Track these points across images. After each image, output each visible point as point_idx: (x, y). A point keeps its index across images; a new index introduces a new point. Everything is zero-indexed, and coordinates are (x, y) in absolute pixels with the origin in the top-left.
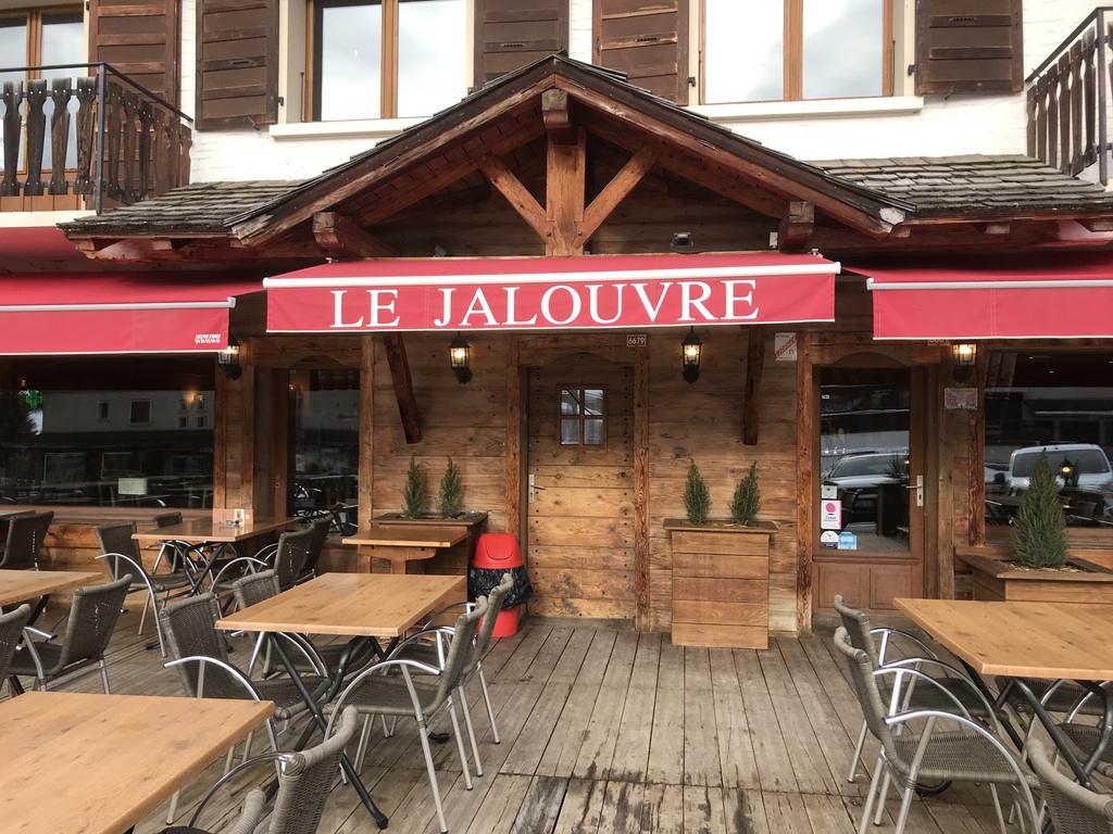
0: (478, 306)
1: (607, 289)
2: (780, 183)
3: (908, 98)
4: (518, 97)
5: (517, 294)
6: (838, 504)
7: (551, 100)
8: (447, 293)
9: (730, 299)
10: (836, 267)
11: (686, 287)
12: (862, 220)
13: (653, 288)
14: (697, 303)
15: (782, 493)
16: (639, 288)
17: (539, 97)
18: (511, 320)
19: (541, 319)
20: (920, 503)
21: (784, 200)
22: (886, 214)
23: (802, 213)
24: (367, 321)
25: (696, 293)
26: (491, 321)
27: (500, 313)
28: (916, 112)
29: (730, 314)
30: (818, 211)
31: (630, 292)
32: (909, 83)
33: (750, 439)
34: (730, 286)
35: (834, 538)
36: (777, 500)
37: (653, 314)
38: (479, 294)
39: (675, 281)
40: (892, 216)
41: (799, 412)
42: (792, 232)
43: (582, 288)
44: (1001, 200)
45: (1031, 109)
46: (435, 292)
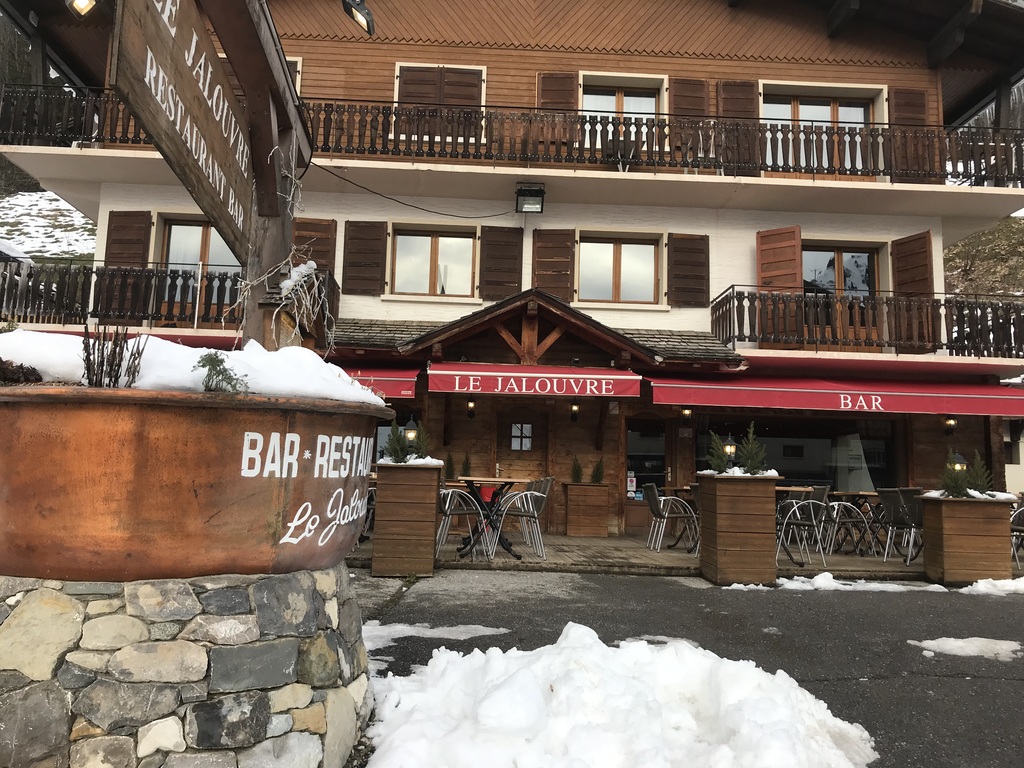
0: (512, 385)
1: (560, 381)
2: (618, 344)
3: (664, 305)
4: (518, 303)
5: (526, 381)
6: (634, 479)
7: (531, 305)
8: (500, 379)
9: (604, 387)
10: (640, 377)
11: (588, 381)
12: (648, 359)
13: (577, 381)
14: (593, 388)
15: (612, 472)
16: (572, 381)
17: (526, 304)
18: (524, 390)
19: (535, 391)
20: (670, 479)
21: (620, 350)
22: (657, 358)
23: (626, 355)
24: (469, 388)
25: (592, 384)
26: (517, 390)
27: (520, 388)
28: (668, 311)
29: (604, 392)
30: (632, 355)
31: (568, 382)
32: (665, 299)
33: (598, 448)
34: (604, 382)
35: (634, 495)
36: (610, 475)
37: (577, 391)
38: (512, 380)
39: (585, 379)
40: (659, 359)
41: (619, 437)
42: (622, 362)
43: (551, 379)
44: (697, 354)
45: (712, 314)
46: (495, 379)
